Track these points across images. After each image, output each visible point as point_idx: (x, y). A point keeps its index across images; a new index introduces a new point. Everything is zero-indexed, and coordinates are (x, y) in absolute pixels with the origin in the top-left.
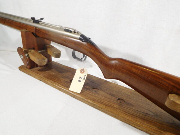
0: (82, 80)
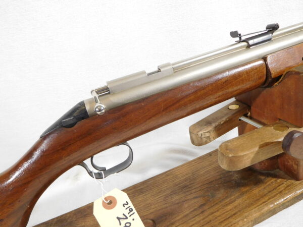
0: (130, 220)
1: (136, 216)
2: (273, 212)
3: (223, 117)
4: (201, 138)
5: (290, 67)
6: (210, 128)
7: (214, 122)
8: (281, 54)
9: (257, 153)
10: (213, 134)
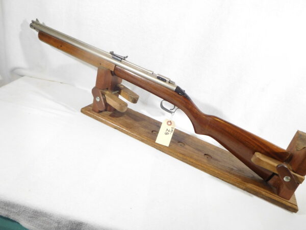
0: (169, 133)
1: (172, 134)
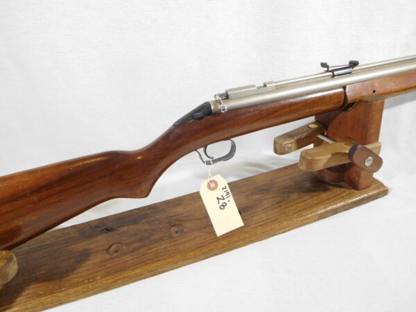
0: (226, 201)
1: (231, 198)
2: (335, 212)
3: (303, 133)
4: (284, 148)
5: (363, 97)
6: (293, 140)
7: (296, 136)
8: (358, 86)
9: (329, 159)
10: (294, 146)
